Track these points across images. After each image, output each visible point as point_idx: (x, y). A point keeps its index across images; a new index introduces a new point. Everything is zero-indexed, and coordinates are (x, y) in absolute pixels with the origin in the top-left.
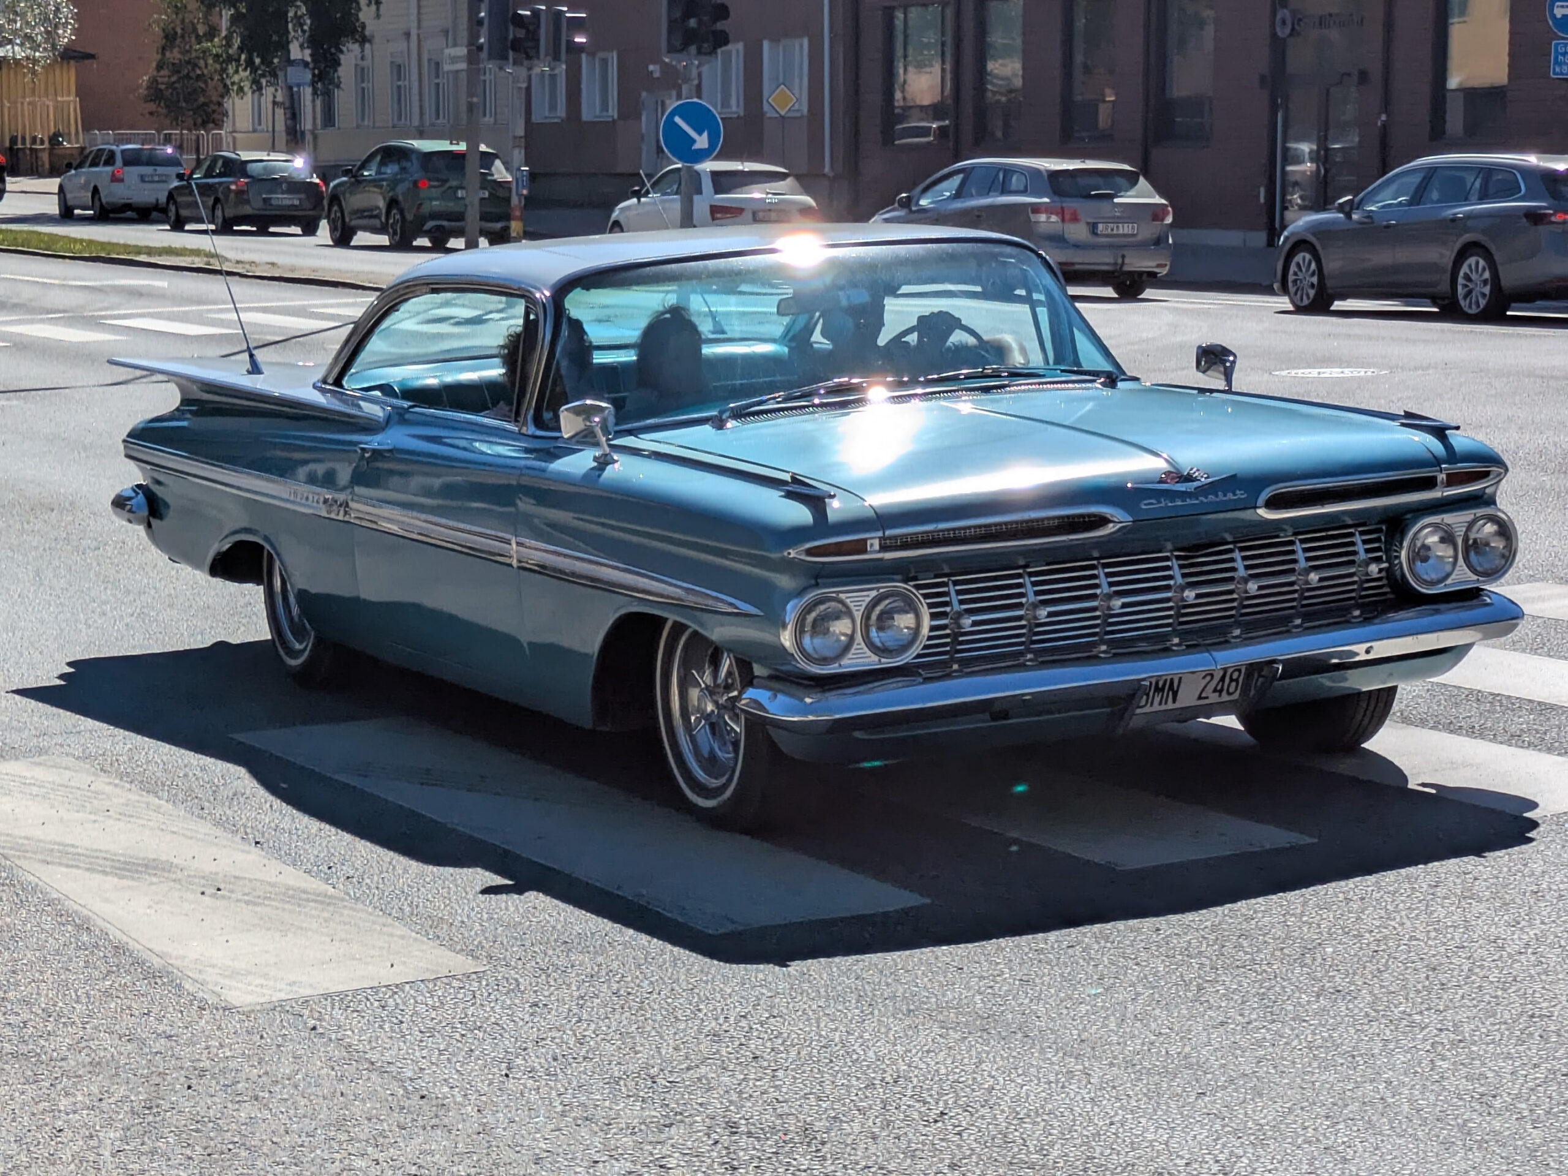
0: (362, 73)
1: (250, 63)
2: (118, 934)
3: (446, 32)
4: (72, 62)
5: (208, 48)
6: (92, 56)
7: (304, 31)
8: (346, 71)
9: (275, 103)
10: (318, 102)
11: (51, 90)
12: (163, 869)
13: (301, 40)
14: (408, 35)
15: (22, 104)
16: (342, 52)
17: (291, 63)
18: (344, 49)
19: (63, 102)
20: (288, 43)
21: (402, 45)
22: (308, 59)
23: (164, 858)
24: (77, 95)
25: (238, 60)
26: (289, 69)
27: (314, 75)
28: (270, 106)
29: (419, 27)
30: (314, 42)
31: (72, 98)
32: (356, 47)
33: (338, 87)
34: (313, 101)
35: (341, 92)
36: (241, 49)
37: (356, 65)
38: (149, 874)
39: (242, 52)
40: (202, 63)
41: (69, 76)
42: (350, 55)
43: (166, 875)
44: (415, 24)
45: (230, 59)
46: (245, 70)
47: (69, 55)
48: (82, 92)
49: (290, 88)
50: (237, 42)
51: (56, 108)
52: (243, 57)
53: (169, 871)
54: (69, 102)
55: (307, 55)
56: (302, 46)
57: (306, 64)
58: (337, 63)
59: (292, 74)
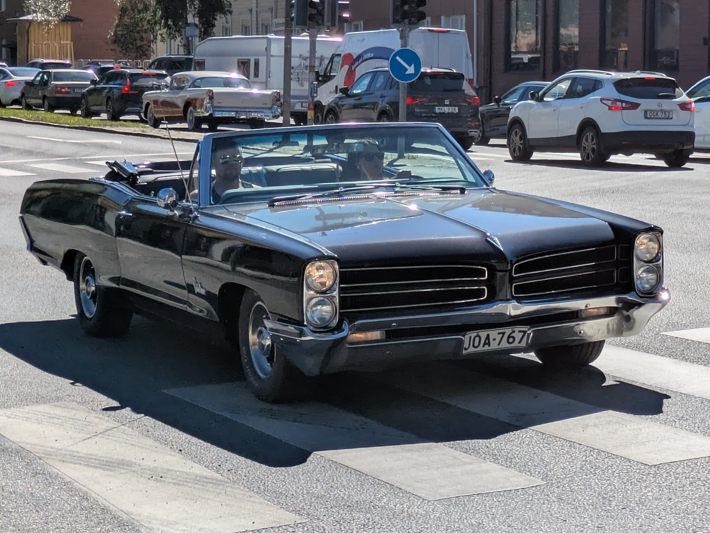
0: (226, 31)
1: (166, 25)
2: (104, 502)
3: (271, 10)
4: (70, 23)
5: (144, 17)
6: (80, 20)
7: (195, 8)
8: (218, 28)
9: (179, 45)
11: (57, 37)
12: (128, 465)
13: (193, 12)
14: (251, 11)
15: (42, 44)
16: (216, 19)
17: (188, 25)
18: (218, 18)
19: (64, 44)
20: (187, 14)
21: (247, 16)
22: (197, 23)
23: (128, 459)
24: (71, 41)
25: (160, 24)
26: (187, 28)
27: (201, 31)
29: (257, 7)
30: (201, 14)
31: (68, 42)
32: (223, 16)
36: (162, 17)
37: (223, 26)
38: (120, 468)
39: (162, 19)
40: (140, 25)
41: (67, 30)
42: (220, 21)
43: (129, 468)
44: (255, 5)
45: (156, 23)
46: (164, 28)
47: (67, 19)
48: (75, 39)
49: (188, 38)
50: (159, 13)
51: (60, 47)
52: (163, 21)
53: (131, 466)
54: (67, 44)
55: (197, 21)
56: (194, 16)
57: (196, 26)
58: (214, 26)
59: (189, 31)
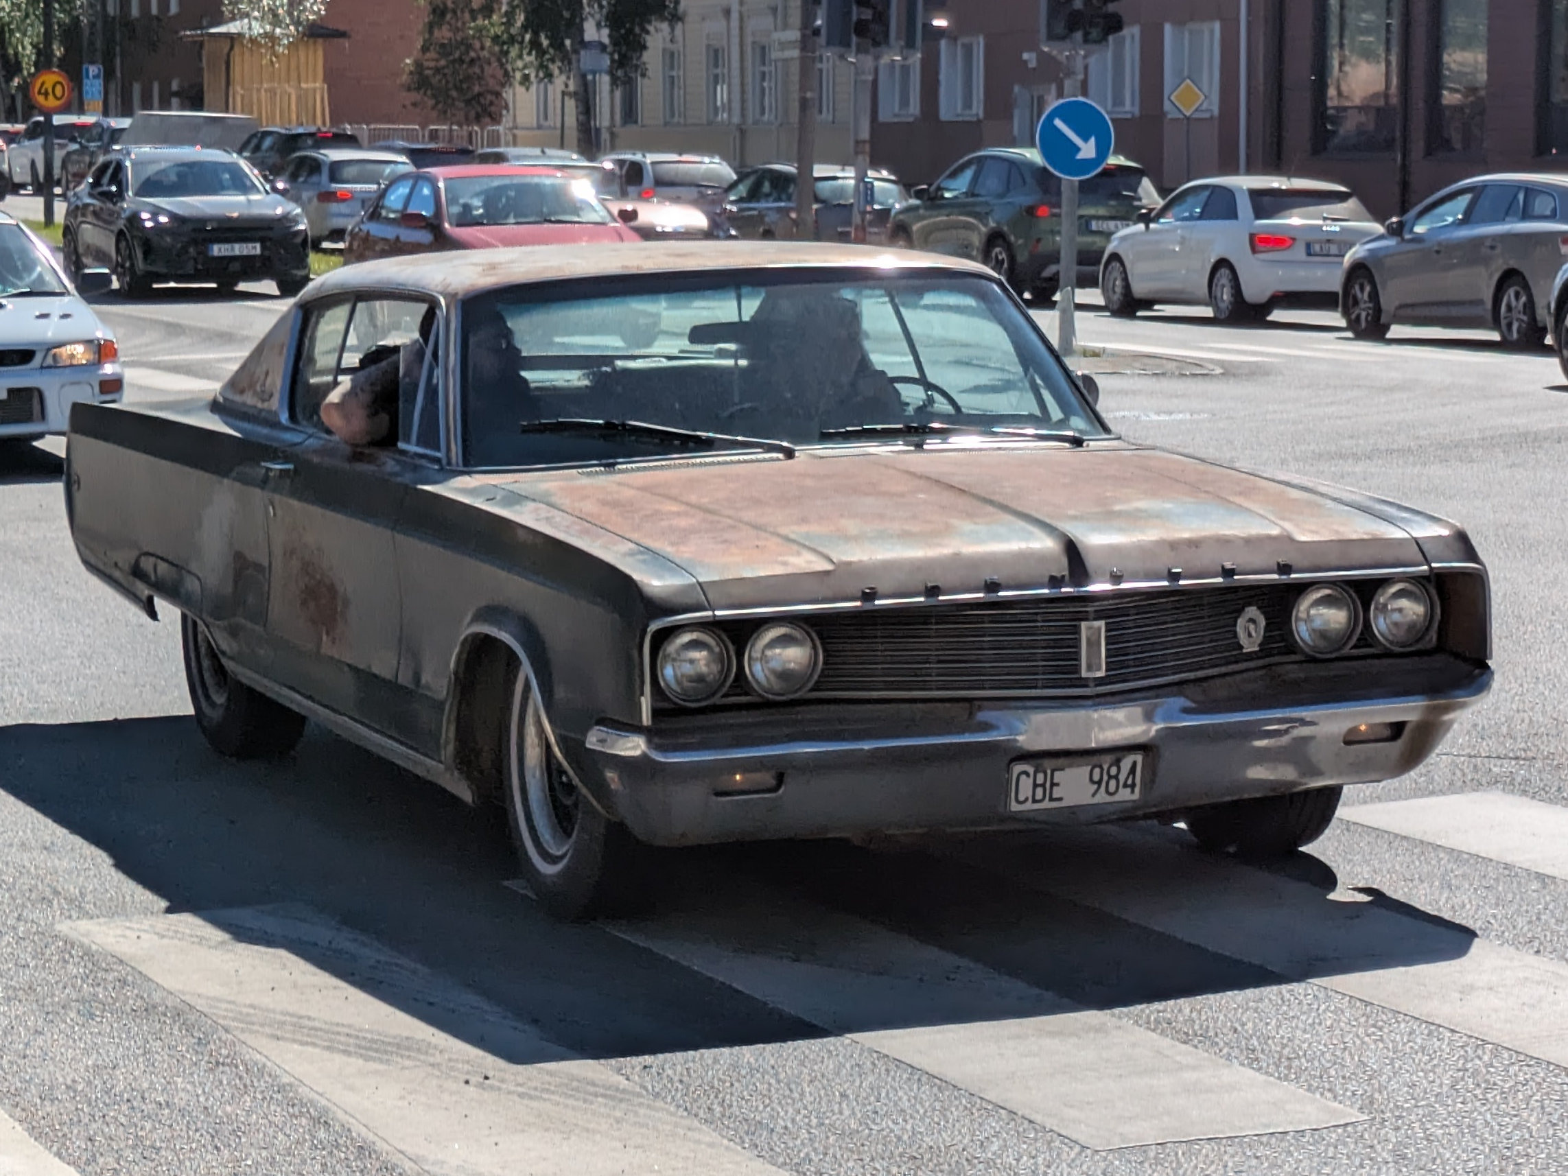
0: (670, 58)
1: (535, 44)
3: (774, 10)
4: (320, 40)
5: (485, 27)
6: (343, 35)
7: (601, 7)
8: (652, 57)
9: (563, 93)
10: (618, 94)
11: (294, 75)
13: (597, 17)
14: (727, 12)
15: (259, 90)
16: (648, 32)
17: (584, 44)
18: (651, 28)
19: (307, 90)
20: (582, 20)
21: (718, 25)
22: (606, 40)
24: (325, 80)
25: (522, 42)
26: (583, 53)
27: (613, 61)
28: (559, 96)
29: (741, 3)
30: (614, 20)
31: (318, 85)
32: (665, 26)
33: (643, 75)
34: (612, 91)
35: (646, 81)
36: (525, 27)
37: (664, 50)
39: (527, 31)
40: (477, 45)
41: (315, 57)
42: (657, 36)
45: (512, 40)
46: (529, 54)
47: (315, 32)
48: (332, 77)
49: (584, 76)
50: (520, 19)
51: (298, 97)
52: (528, 37)
54: (316, 91)
55: (604, 36)
56: (599, 25)
57: (603, 47)
58: (644, 47)
59: (587, 59)
